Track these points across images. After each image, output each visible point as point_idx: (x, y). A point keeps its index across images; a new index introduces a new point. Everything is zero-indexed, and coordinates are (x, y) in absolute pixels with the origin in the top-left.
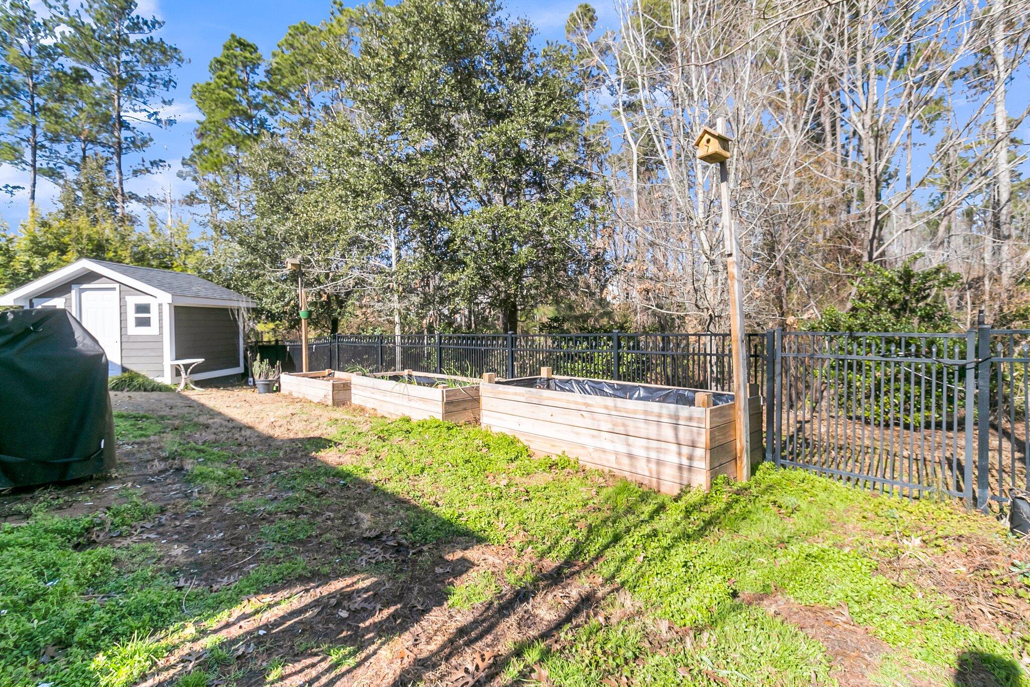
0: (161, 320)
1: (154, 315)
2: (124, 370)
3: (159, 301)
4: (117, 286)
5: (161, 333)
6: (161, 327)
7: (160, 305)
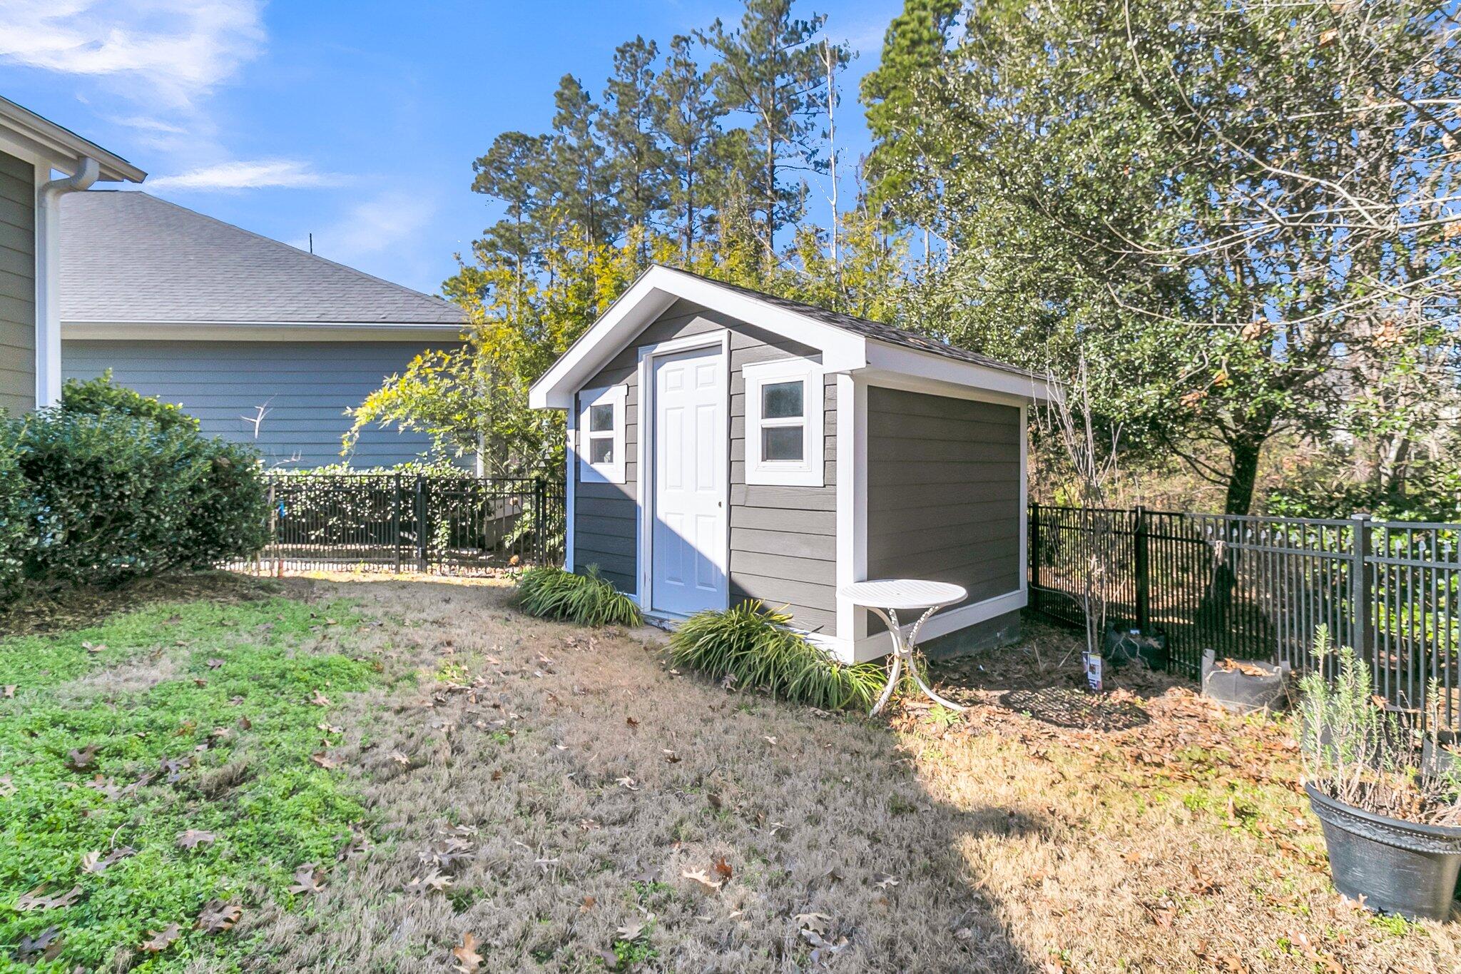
0: (829, 436)
1: (810, 421)
2: (737, 595)
3: (829, 365)
4: (721, 335)
5: (830, 483)
6: (829, 462)
7: (829, 384)
